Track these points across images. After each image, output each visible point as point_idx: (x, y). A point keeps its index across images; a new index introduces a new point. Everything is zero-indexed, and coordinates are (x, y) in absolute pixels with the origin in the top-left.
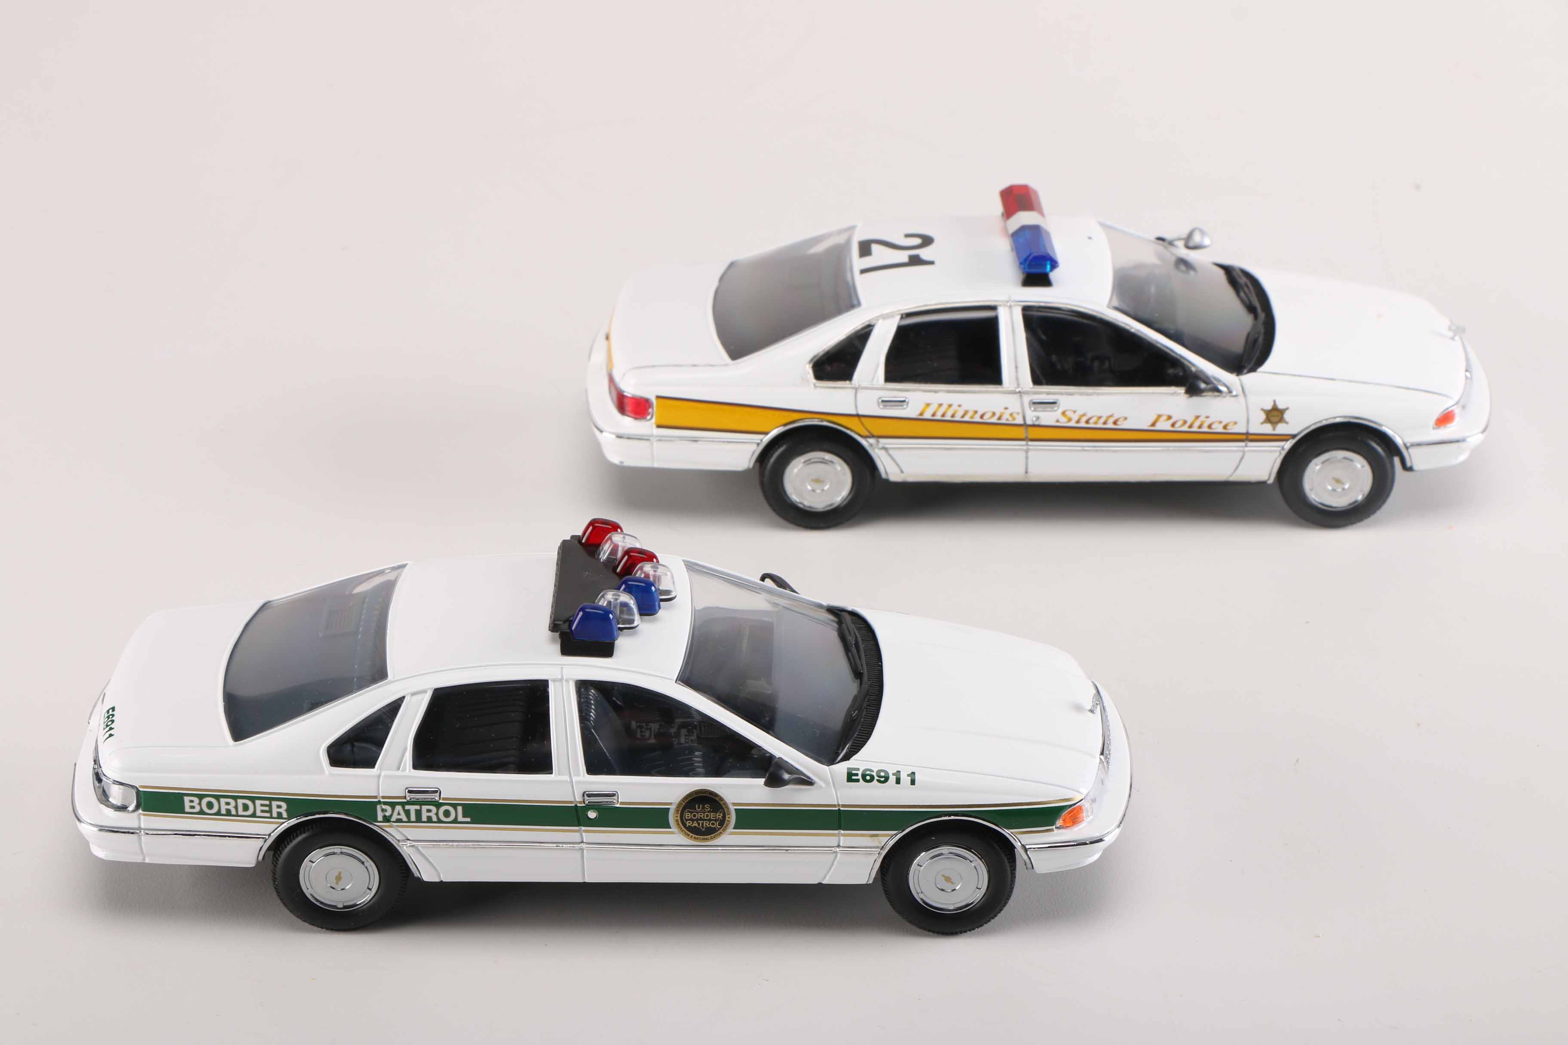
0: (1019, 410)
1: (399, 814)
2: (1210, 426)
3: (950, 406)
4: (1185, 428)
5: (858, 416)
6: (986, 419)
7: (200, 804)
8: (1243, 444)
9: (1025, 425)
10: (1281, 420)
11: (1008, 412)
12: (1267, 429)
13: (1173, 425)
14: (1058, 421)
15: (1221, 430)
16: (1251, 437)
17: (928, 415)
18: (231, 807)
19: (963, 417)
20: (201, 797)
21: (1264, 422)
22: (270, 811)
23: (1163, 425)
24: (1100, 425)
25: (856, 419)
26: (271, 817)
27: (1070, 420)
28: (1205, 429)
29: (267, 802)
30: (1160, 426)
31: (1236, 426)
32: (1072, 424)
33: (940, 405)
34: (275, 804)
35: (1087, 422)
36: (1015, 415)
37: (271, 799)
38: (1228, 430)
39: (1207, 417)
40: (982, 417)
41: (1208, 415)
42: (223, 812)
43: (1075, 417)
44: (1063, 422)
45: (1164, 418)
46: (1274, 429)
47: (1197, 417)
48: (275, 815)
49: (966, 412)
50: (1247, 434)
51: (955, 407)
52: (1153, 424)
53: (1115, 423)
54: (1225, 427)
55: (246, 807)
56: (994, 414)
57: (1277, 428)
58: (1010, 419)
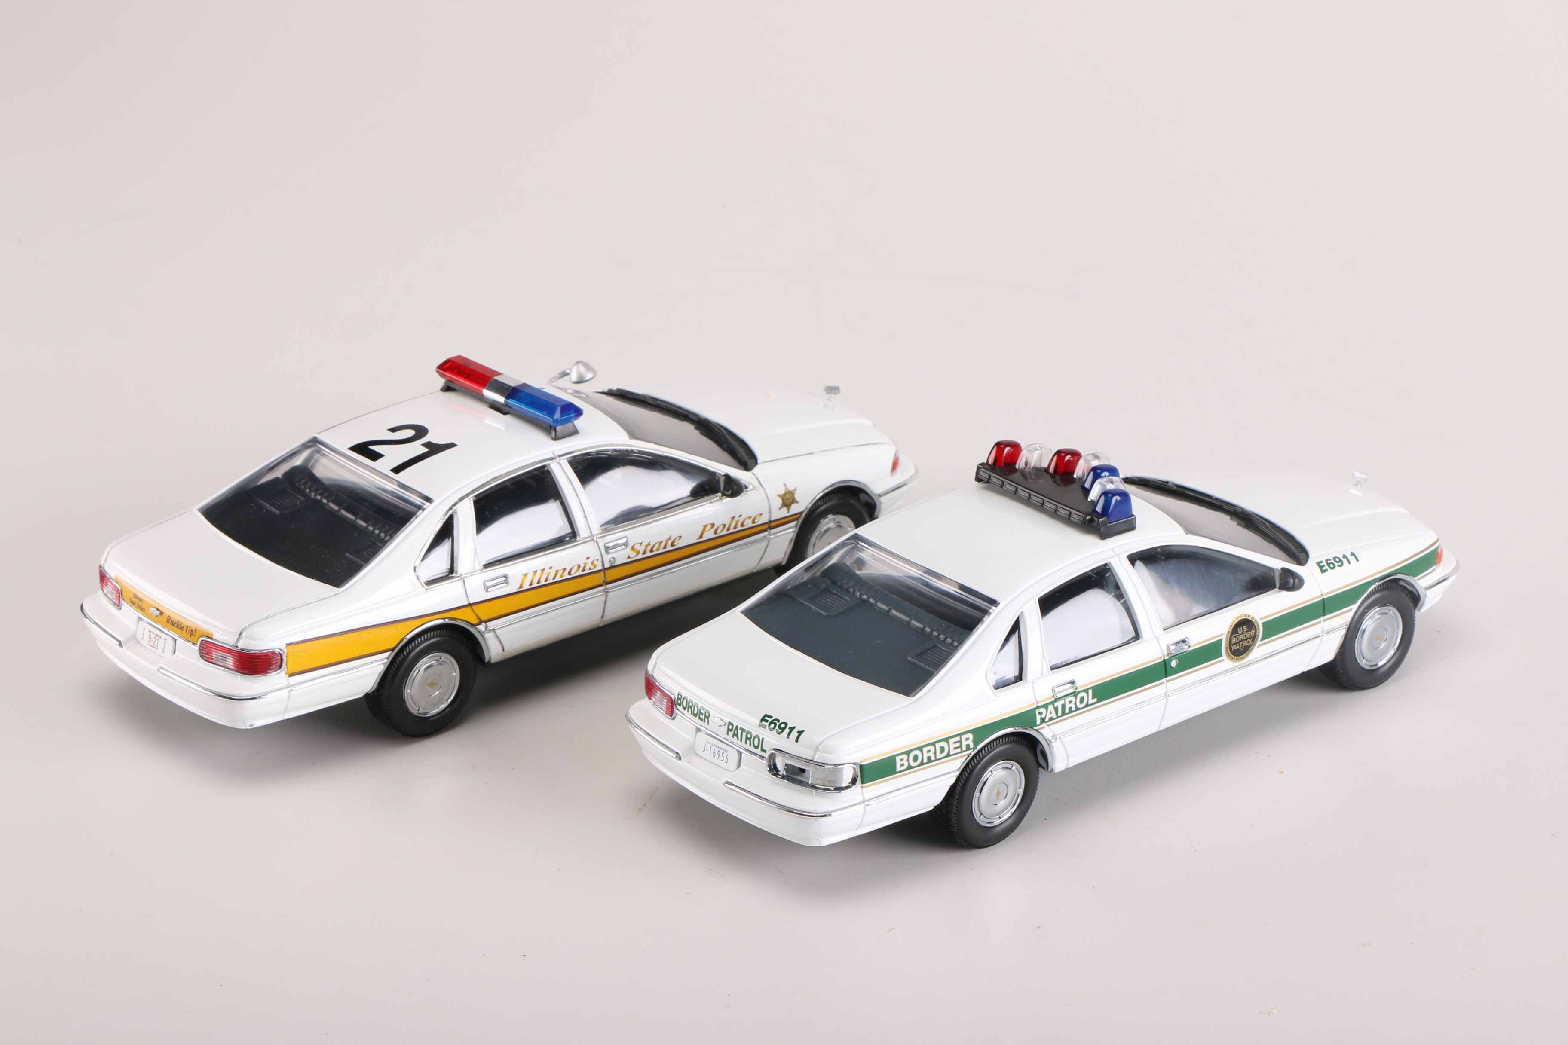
0: (599, 557)
1: (1051, 713)
2: (742, 525)
3: (543, 570)
4: (725, 532)
5: (470, 605)
6: (573, 574)
7: (908, 760)
8: (766, 533)
9: (605, 569)
10: (794, 501)
11: (590, 561)
12: (784, 513)
13: (715, 533)
14: (629, 557)
15: (751, 525)
16: (773, 524)
17: (526, 586)
18: (931, 754)
19: (554, 578)
20: (908, 753)
21: (782, 507)
22: (961, 747)
23: (709, 535)
24: (662, 551)
25: (469, 609)
26: (962, 752)
27: (638, 553)
28: (739, 528)
29: (958, 739)
30: (707, 536)
31: (762, 517)
32: (640, 556)
33: (535, 572)
34: (964, 737)
35: (651, 551)
36: (595, 562)
37: (960, 735)
38: (757, 522)
39: (740, 516)
40: (569, 574)
41: (740, 514)
42: (925, 761)
43: (642, 550)
44: (633, 554)
45: (709, 526)
46: (789, 511)
47: (733, 518)
48: (964, 748)
49: (557, 572)
50: (770, 522)
51: (547, 571)
52: (701, 537)
53: (672, 545)
54: (753, 522)
55: (942, 749)
56: (579, 566)
57: (791, 510)
58: (592, 567)
